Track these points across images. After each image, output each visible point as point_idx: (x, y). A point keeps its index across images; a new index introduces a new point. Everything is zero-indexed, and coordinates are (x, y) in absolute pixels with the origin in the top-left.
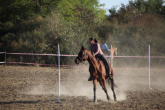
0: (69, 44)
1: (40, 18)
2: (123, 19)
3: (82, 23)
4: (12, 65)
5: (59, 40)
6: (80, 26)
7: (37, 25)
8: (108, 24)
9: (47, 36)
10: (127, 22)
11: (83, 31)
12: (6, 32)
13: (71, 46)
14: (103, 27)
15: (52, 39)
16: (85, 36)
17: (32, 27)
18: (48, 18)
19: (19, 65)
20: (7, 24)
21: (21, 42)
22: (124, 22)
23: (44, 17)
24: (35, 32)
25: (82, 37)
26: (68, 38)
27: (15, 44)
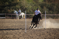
0: (29, 11)
1: (18, 1)
4: (8, 18)
5: (26, 9)
6: (33, 3)
7: (17, 4)
8: (44, 3)
9: (21, 8)
10: (51, 2)
11: (35, 5)
12: (6, 6)
13: (30, 11)
14: (42, 4)
15: (23, 8)
16: (35, 7)
17: (15, 4)
18: (21, 1)
19: (11, 18)
20: (6, 3)
21: (11, 10)
24: (17, 6)
25: (34, 8)
26: (29, 8)
27: (9, 11)
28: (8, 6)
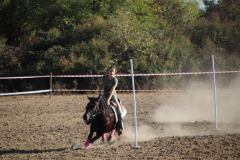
0: (146, 57)
1: (100, 20)
2: (228, 13)
3: (164, 23)
4: (62, 93)
5: (131, 51)
6: (161, 28)
7: (96, 32)
8: (205, 22)
9: (111, 47)
10: (234, 18)
11: (167, 35)
12: (50, 45)
13: (149, 61)
14: (197, 28)
15: (120, 50)
16: (171, 42)
17: (88, 35)
18: (112, 20)
19: (73, 93)
20: (51, 32)
21: (72, 58)
22: (230, 18)
23: (105, 18)
24: (94, 42)
25: (165, 46)
26: (144, 48)
27: (64, 62)
28: (59, 42)
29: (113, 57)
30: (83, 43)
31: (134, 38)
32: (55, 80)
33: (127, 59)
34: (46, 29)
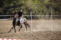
1: (23, 2)
3: (40, 3)
4: (13, 20)
5: (31, 10)
7: (22, 5)
8: (50, 3)
9: (26, 9)
10: (57, 2)
11: (40, 6)
13: (35, 12)
14: (48, 4)
15: (28, 9)
16: (41, 8)
21: (16, 11)
23: (25, 1)
24: (22, 7)
25: (40, 9)
26: (34, 9)
27: (14, 12)
28: (13, 7)
29: (26, 11)
30: (19, 8)
31: (32, 7)
32: (11, 16)
33: (30, 12)
34: (10, 4)
